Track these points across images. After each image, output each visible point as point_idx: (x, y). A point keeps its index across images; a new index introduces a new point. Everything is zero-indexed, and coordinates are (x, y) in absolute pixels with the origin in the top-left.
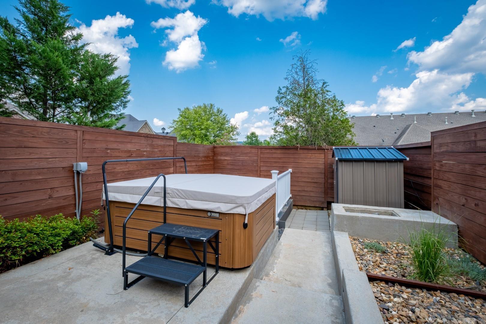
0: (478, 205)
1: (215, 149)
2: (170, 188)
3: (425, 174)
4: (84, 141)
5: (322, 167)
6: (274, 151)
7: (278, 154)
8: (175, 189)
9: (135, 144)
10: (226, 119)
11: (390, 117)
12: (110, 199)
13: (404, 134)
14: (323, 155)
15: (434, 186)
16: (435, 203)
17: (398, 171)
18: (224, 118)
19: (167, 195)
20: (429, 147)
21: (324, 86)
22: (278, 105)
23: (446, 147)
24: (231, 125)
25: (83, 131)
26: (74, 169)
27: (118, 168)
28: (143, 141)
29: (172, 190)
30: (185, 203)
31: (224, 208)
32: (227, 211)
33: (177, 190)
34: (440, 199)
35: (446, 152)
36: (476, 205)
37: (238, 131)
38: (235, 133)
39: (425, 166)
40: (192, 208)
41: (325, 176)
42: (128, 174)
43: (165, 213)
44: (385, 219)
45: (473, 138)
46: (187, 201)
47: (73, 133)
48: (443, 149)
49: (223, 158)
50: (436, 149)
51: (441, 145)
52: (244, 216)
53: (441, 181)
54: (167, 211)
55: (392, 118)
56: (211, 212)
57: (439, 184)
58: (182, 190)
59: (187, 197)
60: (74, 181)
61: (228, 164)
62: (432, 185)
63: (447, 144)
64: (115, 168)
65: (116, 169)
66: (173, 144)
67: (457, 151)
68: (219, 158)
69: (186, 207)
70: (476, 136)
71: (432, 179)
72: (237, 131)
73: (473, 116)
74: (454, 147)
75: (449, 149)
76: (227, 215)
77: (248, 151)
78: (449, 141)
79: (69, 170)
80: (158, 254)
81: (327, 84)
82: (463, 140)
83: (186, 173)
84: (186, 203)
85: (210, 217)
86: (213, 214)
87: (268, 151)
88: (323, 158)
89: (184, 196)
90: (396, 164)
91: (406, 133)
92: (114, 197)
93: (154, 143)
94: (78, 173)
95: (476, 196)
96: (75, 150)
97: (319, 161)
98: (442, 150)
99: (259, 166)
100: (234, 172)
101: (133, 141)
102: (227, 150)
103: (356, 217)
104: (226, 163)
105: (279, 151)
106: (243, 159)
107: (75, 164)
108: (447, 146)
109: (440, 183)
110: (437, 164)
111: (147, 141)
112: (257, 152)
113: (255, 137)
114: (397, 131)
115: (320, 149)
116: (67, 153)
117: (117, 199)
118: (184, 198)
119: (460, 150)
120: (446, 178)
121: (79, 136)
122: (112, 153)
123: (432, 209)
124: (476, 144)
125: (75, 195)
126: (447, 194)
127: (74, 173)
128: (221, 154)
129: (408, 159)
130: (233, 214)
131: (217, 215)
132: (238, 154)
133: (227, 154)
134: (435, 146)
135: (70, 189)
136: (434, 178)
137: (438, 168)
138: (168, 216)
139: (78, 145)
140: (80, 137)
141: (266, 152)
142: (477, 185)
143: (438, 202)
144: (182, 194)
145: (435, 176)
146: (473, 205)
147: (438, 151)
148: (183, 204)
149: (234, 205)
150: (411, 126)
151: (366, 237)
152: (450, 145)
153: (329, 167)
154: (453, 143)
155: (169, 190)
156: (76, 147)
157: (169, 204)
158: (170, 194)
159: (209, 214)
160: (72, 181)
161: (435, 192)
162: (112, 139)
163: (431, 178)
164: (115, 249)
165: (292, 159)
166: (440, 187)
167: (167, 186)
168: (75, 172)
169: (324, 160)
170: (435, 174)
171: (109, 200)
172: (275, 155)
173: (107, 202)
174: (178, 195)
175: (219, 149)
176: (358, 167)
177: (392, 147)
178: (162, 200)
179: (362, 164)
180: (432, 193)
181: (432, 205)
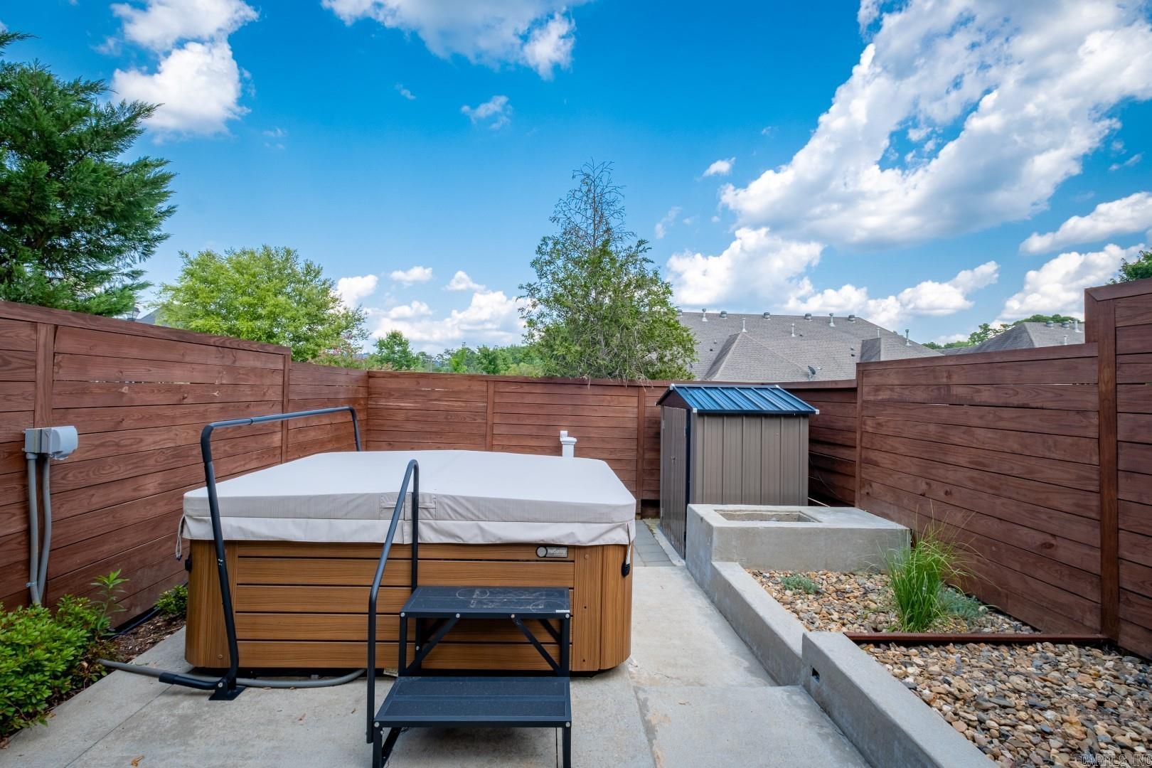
0: (951, 493)
1: (371, 380)
2: (430, 495)
3: (839, 439)
4: (59, 358)
5: (633, 425)
6: (526, 388)
7: (537, 396)
8: (445, 496)
9: (194, 366)
10: (332, 294)
11: (701, 316)
12: (227, 535)
13: (728, 352)
14: (635, 399)
15: (861, 462)
16: (864, 491)
17: (799, 433)
18: (325, 292)
19: (421, 513)
20: (854, 390)
21: (641, 248)
22: (537, 280)
23: (889, 392)
24: (343, 312)
25: (56, 327)
26: (26, 450)
27: (150, 439)
28: (213, 359)
29: (436, 499)
30: (477, 531)
31: (583, 534)
32: (593, 540)
33: (454, 498)
34: (874, 484)
35: (890, 401)
36: (946, 493)
37: (363, 326)
38: (355, 332)
39: (840, 425)
40: (498, 542)
41: (637, 445)
42: (174, 456)
43: (414, 560)
44: (803, 528)
45: (944, 380)
46: (481, 523)
47: (25, 332)
48: (883, 395)
49: (393, 404)
50: (865, 394)
51: (878, 389)
52: (622, 549)
53: (877, 453)
54: (421, 554)
55: (705, 320)
56: (546, 546)
57: (874, 458)
58: (467, 499)
59: (481, 516)
60: (26, 487)
61: (407, 420)
62: (857, 460)
63: (891, 388)
64: (141, 440)
65: (142, 444)
66: (282, 367)
67: (911, 400)
68: (383, 403)
69: (480, 541)
70: (949, 377)
71: (858, 449)
72: (360, 327)
73: (832, 325)
74: (907, 392)
75: (895, 396)
76: (588, 550)
77: (462, 388)
78: (896, 382)
79: (11, 454)
80: (382, 670)
81: (647, 246)
82: (925, 383)
83: (358, 450)
84: (481, 529)
85: (546, 559)
86: (552, 551)
87: (512, 388)
88: (636, 405)
89: (472, 513)
90: (797, 421)
91: (730, 352)
92: (241, 529)
93: (238, 364)
94: (42, 459)
95: (947, 478)
96: (29, 388)
97: (628, 412)
98: (880, 398)
99: (490, 423)
100: (424, 438)
101: (188, 359)
102: (407, 384)
103: (753, 529)
104: (400, 416)
105: (539, 389)
106: (449, 406)
107: (31, 433)
108: (892, 390)
109: (874, 455)
110: (869, 422)
111: (223, 357)
112: (485, 389)
113: (400, 344)
114: (713, 347)
115: (634, 386)
116: (5, 398)
117: (253, 533)
118: (474, 518)
119: (919, 399)
120: (888, 448)
121: (42, 341)
122: (133, 395)
123: (857, 504)
124: (949, 390)
125: (28, 532)
126: (891, 475)
127: (26, 461)
128: (389, 394)
129: (817, 412)
130: (603, 546)
131: (563, 553)
133: (406, 395)
134: (865, 389)
135: (14, 515)
136: (861, 447)
137: (870, 430)
138: (422, 566)
139: (39, 372)
140: (45, 346)
141: (507, 389)
142: (951, 459)
143: (870, 491)
144: (468, 509)
145: (863, 445)
146: (942, 493)
147: (871, 398)
148: (469, 532)
149: (605, 526)
150: (739, 337)
151: (771, 568)
152: (898, 389)
153: (646, 425)
154: (904, 386)
155: (427, 499)
156: (32, 377)
157: (427, 535)
158: (432, 511)
159: (541, 552)
160: (19, 487)
161: (863, 473)
162: (134, 352)
163: (855, 447)
164: (239, 680)
165: (570, 408)
166: (876, 464)
167: (421, 490)
168: (30, 456)
169: (636, 410)
170: (864, 440)
171: (224, 539)
172: (528, 399)
173: (221, 545)
174: (455, 511)
175: (382, 381)
176: (733, 428)
177: (777, 386)
178: (408, 528)
179: (739, 420)
180: (857, 474)
181: (857, 495)
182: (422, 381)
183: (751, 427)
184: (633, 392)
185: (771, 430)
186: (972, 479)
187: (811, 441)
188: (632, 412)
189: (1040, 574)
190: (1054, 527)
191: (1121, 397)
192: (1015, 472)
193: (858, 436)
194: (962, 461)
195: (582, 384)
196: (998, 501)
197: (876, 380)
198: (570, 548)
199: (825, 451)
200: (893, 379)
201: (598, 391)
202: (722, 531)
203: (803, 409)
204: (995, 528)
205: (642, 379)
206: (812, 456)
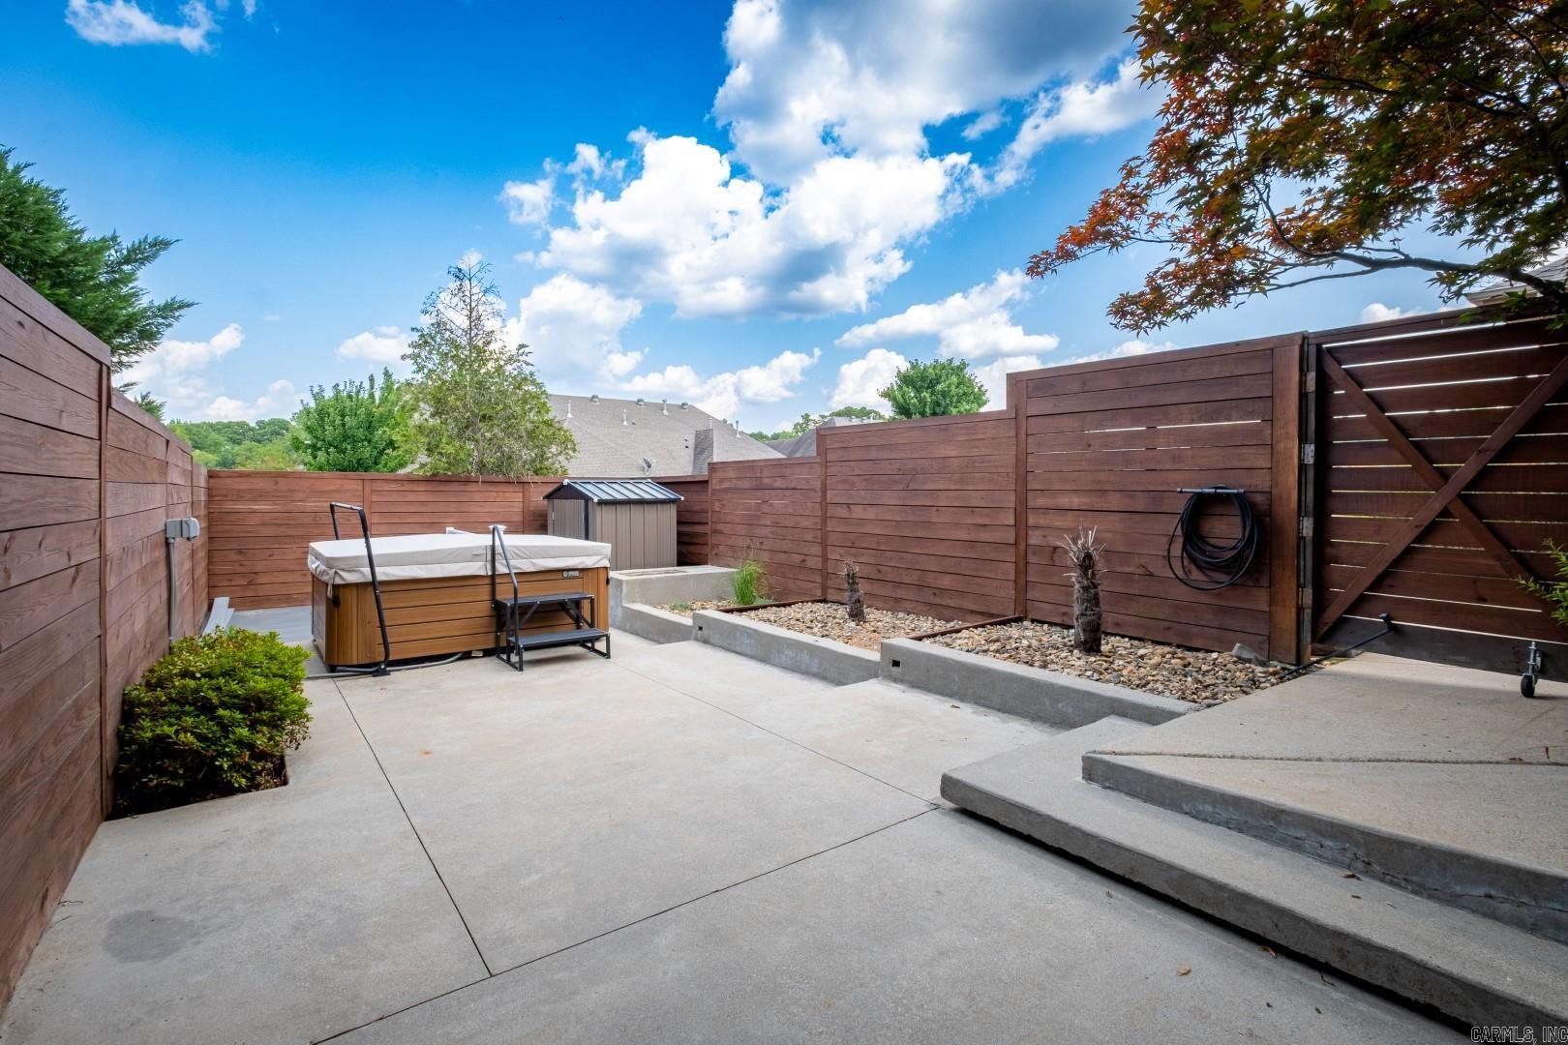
1: (212, 481)
3: (696, 519)
6: (408, 487)
14: (521, 495)
15: (711, 533)
16: (714, 552)
17: (670, 515)
19: (497, 557)
20: (706, 482)
23: (728, 483)
26: (168, 536)
30: (530, 564)
32: (593, 565)
33: (515, 547)
34: (720, 547)
35: (729, 488)
36: (760, 543)
39: (695, 509)
43: (493, 585)
45: (759, 475)
46: (533, 560)
48: (726, 485)
49: (242, 507)
50: (714, 485)
51: (722, 481)
52: (606, 569)
53: (721, 524)
54: (498, 581)
56: (568, 570)
57: (720, 529)
58: (523, 547)
61: (264, 524)
62: (709, 532)
63: (730, 480)
68: (229, 506)
69: (532, 570)
71: (710, 524)
74: (739, 482)
75: (733, 486)
76: (591, 571)
77: (333, 488)
78: (733, 476)
80: (471, 652)
84: (532, 563)
85: (567, 578)
86: (571, 573)
87: (392, 486)
88: (521, 500)
89: (527, 555)
90: (667, 506)
95: (760, 534)
97: (513, 507)
98: (723, 487)
100: (286, 543)
102: (261, 484)
104: (255, 520)
105: (423, 488)
106: (317, 507)
109: (720, 527)
110: (717, 504)
112: (360, 488)
115: (520, 483)
120: (728, 520)
123: (709, 563)
124: (761, 481)
126: (731, 538)
127: (168, 545)
128: (239, 496)
129: (683, 498)
131: (577, 573)
132: (300, 496)
133: (260, 496)
134: (714, 481)
135: (164, 587)
136: (712, 523)
137: (717, 510)
138: (498, 587)
141: (386, 488)
142: (762, 522)
143: (718, 551)
145: (713, 521)
146: (758, 544)
147: (718, 487)
148: (526, 566)
152: (734, 481)
153: (531, 518)
154: (737, 478)
157: (502, 570)
159: (565, 574)
160: (165, 566)
161: (713, 540)
163: (707, 523)
165: (455, 505)
166: (721, 533)
168: (171, 541)
169: (521, 505)
170: (714, 517)
172: (411, 497)
173: (377, 584)
174: (517, 554)
175: (229, 481)
176: (623, 513)
177: (650, 480)
178: (489, 566)
179: (628, 507)
180: (709, 543)
181: (709, 557)
182: (281, 481)
183: (637, 512)
184: (519, 488)
185: (651, 513)
186: (772, 532)
187: (679, 523)
188: (518, 507)
189: (801, 577)
190: (805, 551)
191: (828, 482)
192: (791, 525)
193: (709, 515)
194: (768, 523)
195: (468, 481)
196: (784, 542)
197: (720, 474)
198: (582, 570)
199: (686, 529)
200: (731, 474)
201: (486, 487)
202: (628, 582)
203: (672, 497)
204: (782, 557)
205: (530, 477)
206: (679, 534)
